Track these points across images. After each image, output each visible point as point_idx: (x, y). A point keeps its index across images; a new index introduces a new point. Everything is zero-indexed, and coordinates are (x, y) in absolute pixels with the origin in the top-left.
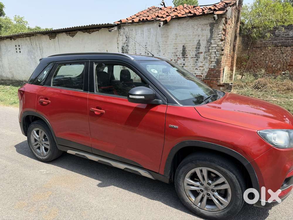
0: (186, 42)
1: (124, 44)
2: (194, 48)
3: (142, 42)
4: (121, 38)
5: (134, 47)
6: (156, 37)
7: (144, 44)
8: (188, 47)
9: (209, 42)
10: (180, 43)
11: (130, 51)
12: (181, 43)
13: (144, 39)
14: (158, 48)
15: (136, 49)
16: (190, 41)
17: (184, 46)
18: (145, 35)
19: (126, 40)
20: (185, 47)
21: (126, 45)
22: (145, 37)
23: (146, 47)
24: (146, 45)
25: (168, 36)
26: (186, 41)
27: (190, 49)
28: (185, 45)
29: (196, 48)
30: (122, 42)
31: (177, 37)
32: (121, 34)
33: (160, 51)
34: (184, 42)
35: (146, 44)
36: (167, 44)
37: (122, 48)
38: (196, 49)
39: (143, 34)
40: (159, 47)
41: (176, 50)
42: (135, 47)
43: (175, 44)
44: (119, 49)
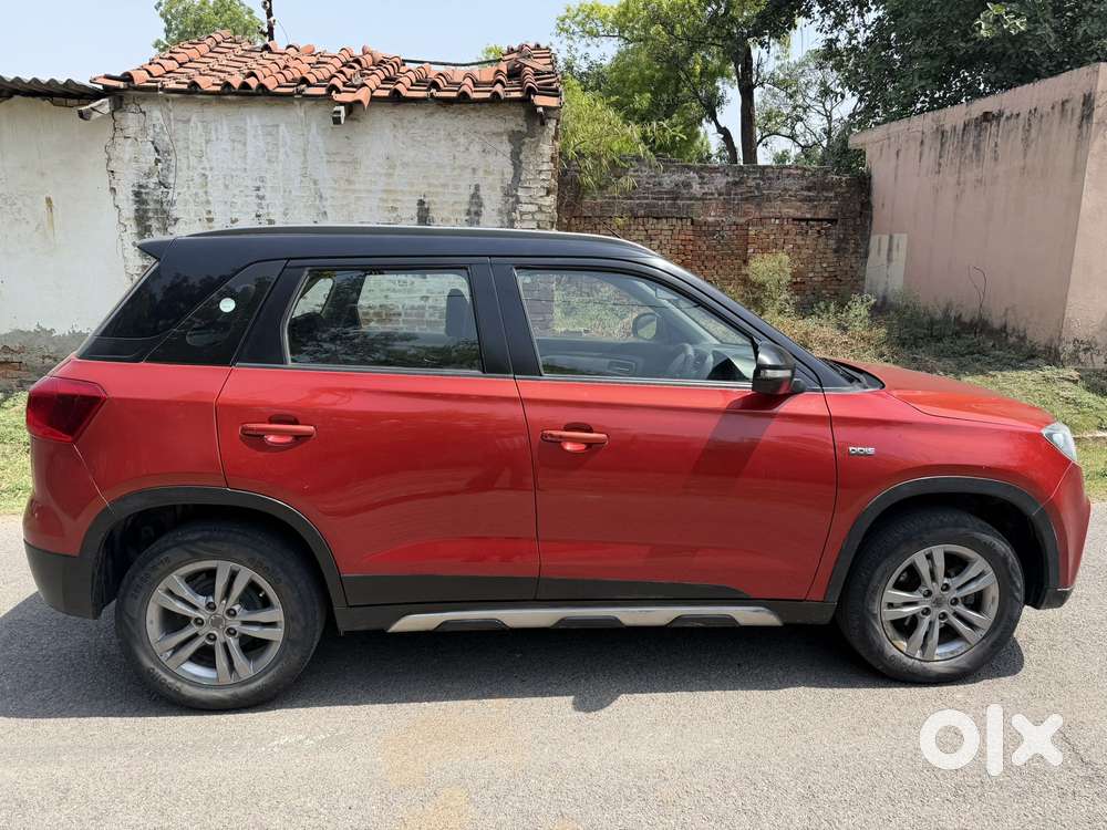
0: (432, 189)
1: (149, 175)
2: (460, 212)
3: (238, 173)
4: (126, 150)
5: (201, 192)
6: (305, 161)
7: (251, 184)
8: (437, 206)
9: (512, 196)
10: (407, 188)
11: (178, 206)
12: (410, 193)
13: (248, 161)
14: (317, 202)
15: (210, 198)
16: (444, 186)
17: (421, 203)
18: (250, 148)
19: (157, 161)
20: (426, 206)
21: (155, 180)
22: (251, 155)
23: (260, 193)
24: (258, 189)
25: (355, 162)
26: (430, 185)
27: (445, 214)
28: (426, 200)
29: (469, 213)
30: (134, 165)
31: (393, 167)
32: (130, 132)
33: (325, 213)
34: (424, 189)
35: (259, 184)
36: (354, 191)
37: (137, 194)
38: (467, 218)
39: (245, 144)
40: (321, 197)
41: (395, 215)
42: (206, 192)
43: (385, 191)
44: (120, 196)
